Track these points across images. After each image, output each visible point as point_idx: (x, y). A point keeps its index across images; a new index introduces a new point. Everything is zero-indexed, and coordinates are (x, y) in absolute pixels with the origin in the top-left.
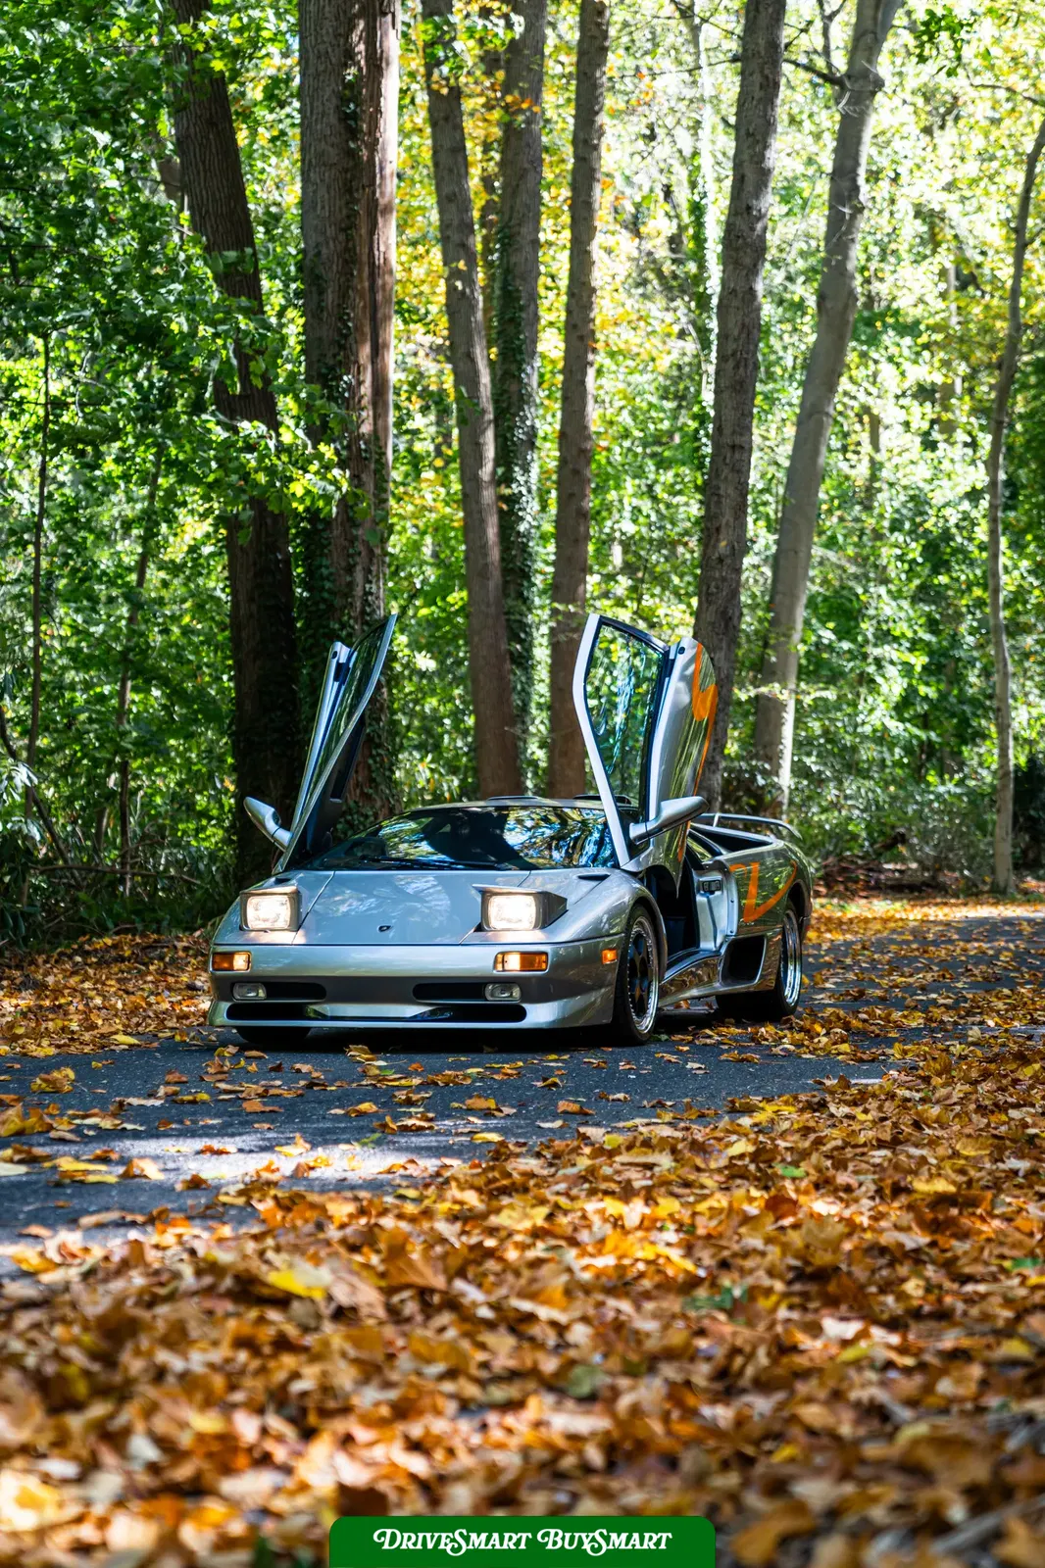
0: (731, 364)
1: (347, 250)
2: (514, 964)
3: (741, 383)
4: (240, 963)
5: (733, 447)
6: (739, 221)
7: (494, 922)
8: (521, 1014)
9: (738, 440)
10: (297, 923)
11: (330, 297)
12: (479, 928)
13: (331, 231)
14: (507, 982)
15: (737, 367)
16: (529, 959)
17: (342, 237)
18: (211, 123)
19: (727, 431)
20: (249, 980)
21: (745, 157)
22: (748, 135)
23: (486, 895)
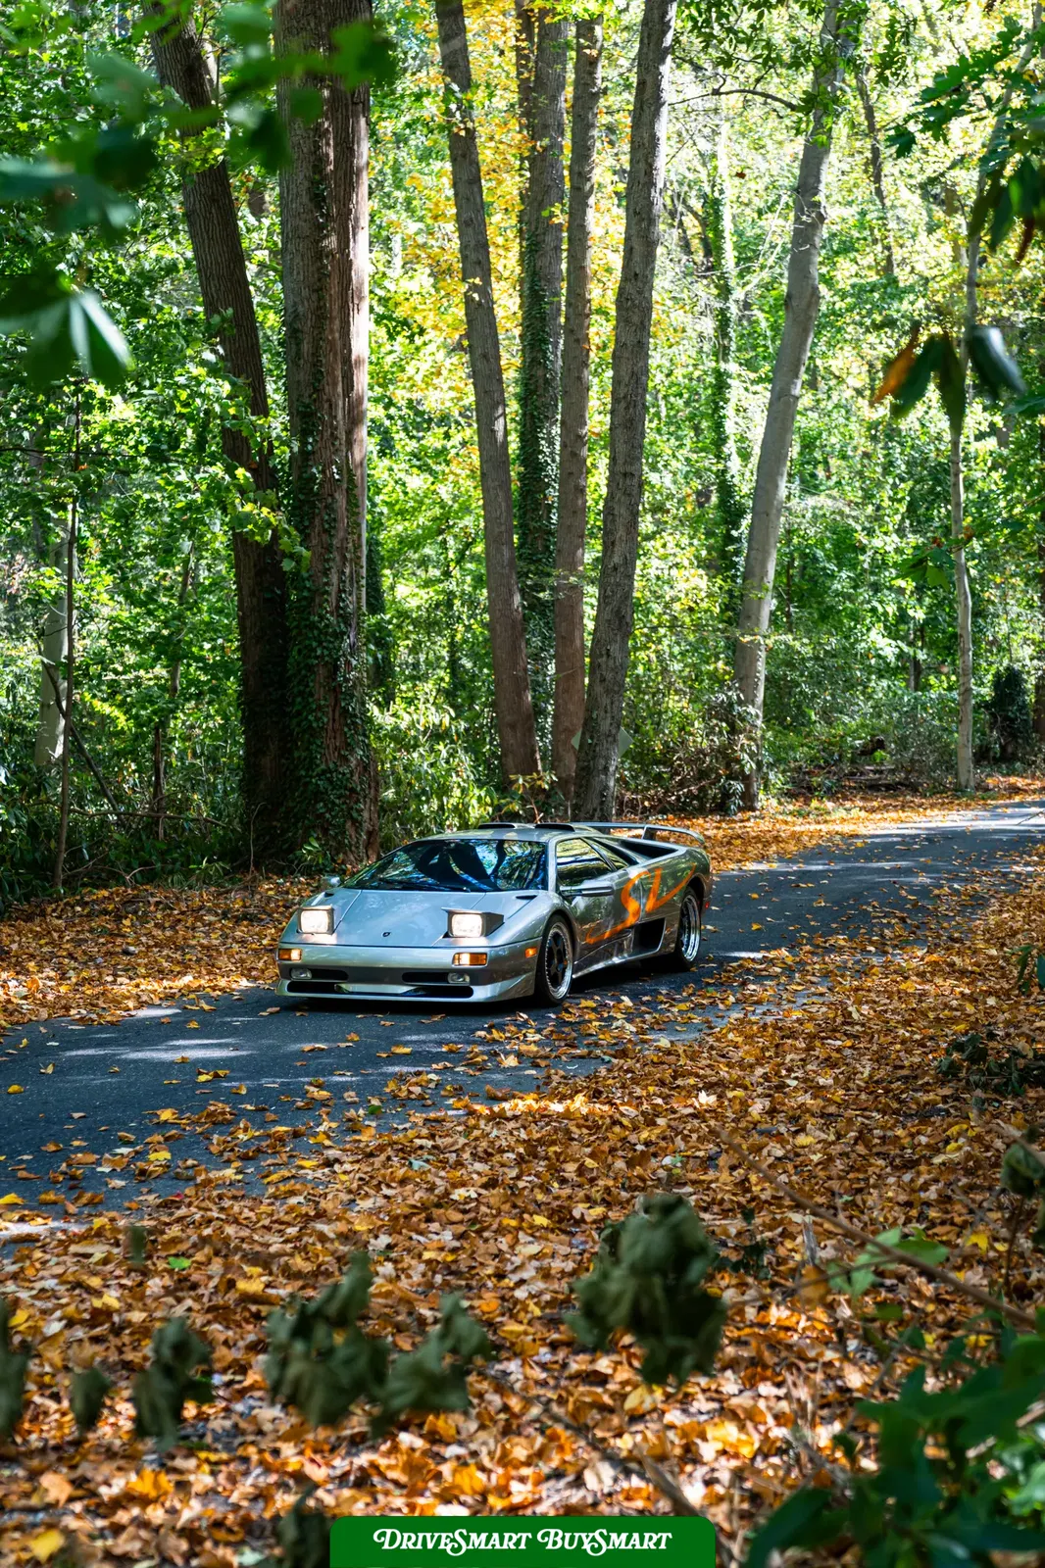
0: (623, 405)
1: (319, 308)
2: (465, 961)
3: (631, 421)
4: (295, 955)
5: (625, 475)
6: (628, 286)
7: (456, 932)
8: (470, 993)
9: (629, 469)
10: (332, 930)
11: (306, 347)
12: (446, 936)
13: (305, 293)
14: (461, 972)
15: (627, 408)
16: (475, 957)
17: (314, 297)
18: (213, 200)
19: (620, 461)
20: (302, 967)
21: (633, 232)
22: (636, 213)
23: (451, 914)
